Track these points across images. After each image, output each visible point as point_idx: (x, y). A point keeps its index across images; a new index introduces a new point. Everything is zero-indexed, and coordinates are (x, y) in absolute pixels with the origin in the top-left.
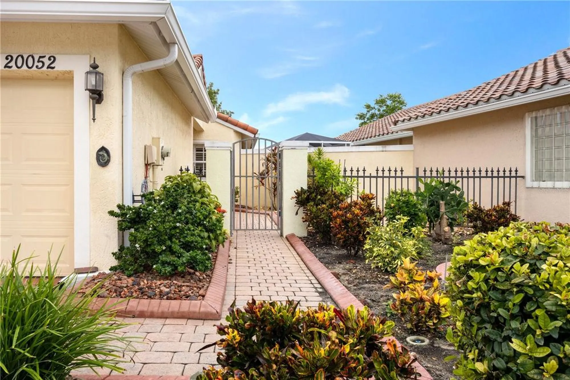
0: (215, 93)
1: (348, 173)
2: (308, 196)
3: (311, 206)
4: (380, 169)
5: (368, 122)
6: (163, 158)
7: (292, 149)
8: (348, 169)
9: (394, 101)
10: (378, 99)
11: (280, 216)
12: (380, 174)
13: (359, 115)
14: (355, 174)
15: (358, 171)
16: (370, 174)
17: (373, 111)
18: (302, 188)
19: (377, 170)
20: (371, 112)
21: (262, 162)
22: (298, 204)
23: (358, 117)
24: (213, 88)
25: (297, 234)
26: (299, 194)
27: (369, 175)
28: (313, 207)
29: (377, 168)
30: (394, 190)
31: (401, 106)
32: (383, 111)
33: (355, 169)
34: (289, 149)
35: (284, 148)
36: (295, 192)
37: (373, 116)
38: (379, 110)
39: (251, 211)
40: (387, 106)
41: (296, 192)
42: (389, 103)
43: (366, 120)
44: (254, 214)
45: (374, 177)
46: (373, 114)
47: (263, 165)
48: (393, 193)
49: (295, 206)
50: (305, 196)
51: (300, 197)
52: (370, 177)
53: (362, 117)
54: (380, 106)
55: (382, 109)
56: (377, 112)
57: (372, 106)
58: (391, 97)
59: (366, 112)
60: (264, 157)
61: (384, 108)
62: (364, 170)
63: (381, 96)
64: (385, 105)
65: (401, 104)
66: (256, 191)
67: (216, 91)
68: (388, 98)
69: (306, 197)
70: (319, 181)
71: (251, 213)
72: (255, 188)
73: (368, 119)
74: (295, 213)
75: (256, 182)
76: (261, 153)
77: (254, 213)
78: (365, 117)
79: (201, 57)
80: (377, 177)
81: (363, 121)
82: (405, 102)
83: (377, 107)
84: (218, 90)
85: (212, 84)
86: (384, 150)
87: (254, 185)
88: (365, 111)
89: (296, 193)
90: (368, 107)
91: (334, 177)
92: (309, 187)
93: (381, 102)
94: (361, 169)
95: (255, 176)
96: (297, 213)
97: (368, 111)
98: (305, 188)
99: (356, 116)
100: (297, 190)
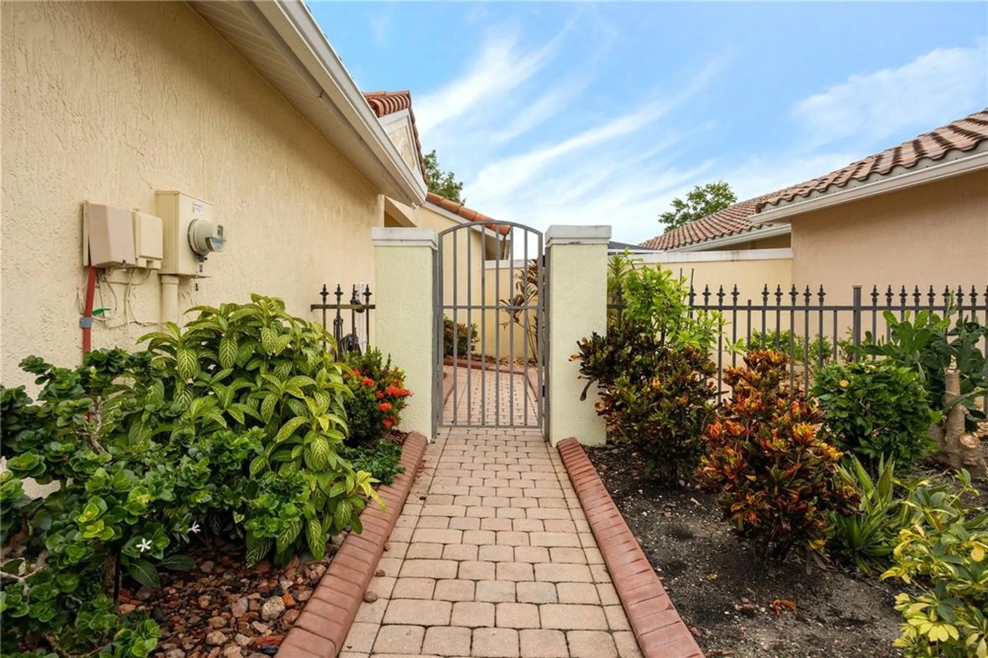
0: (456, 187)
1: (699, 300)
2: (612, 354)
3: (625, 385)
4: (772, 290)
5: (678, 226)
6: (199, 256)
7: (572, 243)
8: (699, 291)
9: (717, 195)
10: (693, 193)
11: (544, 395)
12: (772, 301)
13: (663, 216)
14: (714, 301)
15: (721, 294)
16: (750, 302)
17: (685, 210)
18: (595, 334)
19: (765, 293)
20: (682, 212)
21: (516, 280)
22: (587, 374)
23: (663, 219)
24: (454, 181)
25: (582, 440)
26: (589, 349)
27: (746, 304)
28: (629, 388)
29: (766, 288)
30: (759, 330)
31: (727, 202)
32: (701, 209)
33: (715, 291)
34: (565, 244)
35: (553, 241)
36: (578, 343)
37: (685, 217)
38: (695, 208)
39: (494, 367)
40: (707, 203)
41: (582, 343)
42: (709, 197)
43: (675, 223)
44: (500, 374)
45: (757, 308)
46: (686, 215)
47: (517, 288)
48: (757, 336)
49: (579, 378)
50: (604, 356)
51: (592, 358)
52: (749, 308)
53: (668, 218)
54: (697, 203)
55: (699, 208)
56: (692, 212)
57: (685, 202)
58: (712, 188)
59: (675, 212)
60: (520, 274)
61: (703, 205)
62: (735, 293)
63: (698, 188)
64: (704, 201)
65: (728, 199)
66: (505, 333)
67: (458, 184)
68: (709, 190)
69: (607, 357)
70: (636, 318)
71: (495, 371)
72: (501, 327)
73: (678, 222)
74: (580, 395)
75: (505, 317)
76: (515, 266)
77: (501, 371)
78: (673, 219)
79: (408, 96)
80: (764, 309)
81: (670, 225)
82: (734, 196)
83: (690, 204)
84: (461, 184)
85: (453, 174)
86: (736, 258)
87: (500, 322)
88: (673, 210)
89: (582, 347)
90: (678, 204)
91: (671, 310)
92: (611, 332)
93: (698, 196)
94: (729, 291)
95: (503, 307)
96: (584, 396)
97: (678, 211)
98: (603, 333)
99: (659, 218)
100: (585, 340)
